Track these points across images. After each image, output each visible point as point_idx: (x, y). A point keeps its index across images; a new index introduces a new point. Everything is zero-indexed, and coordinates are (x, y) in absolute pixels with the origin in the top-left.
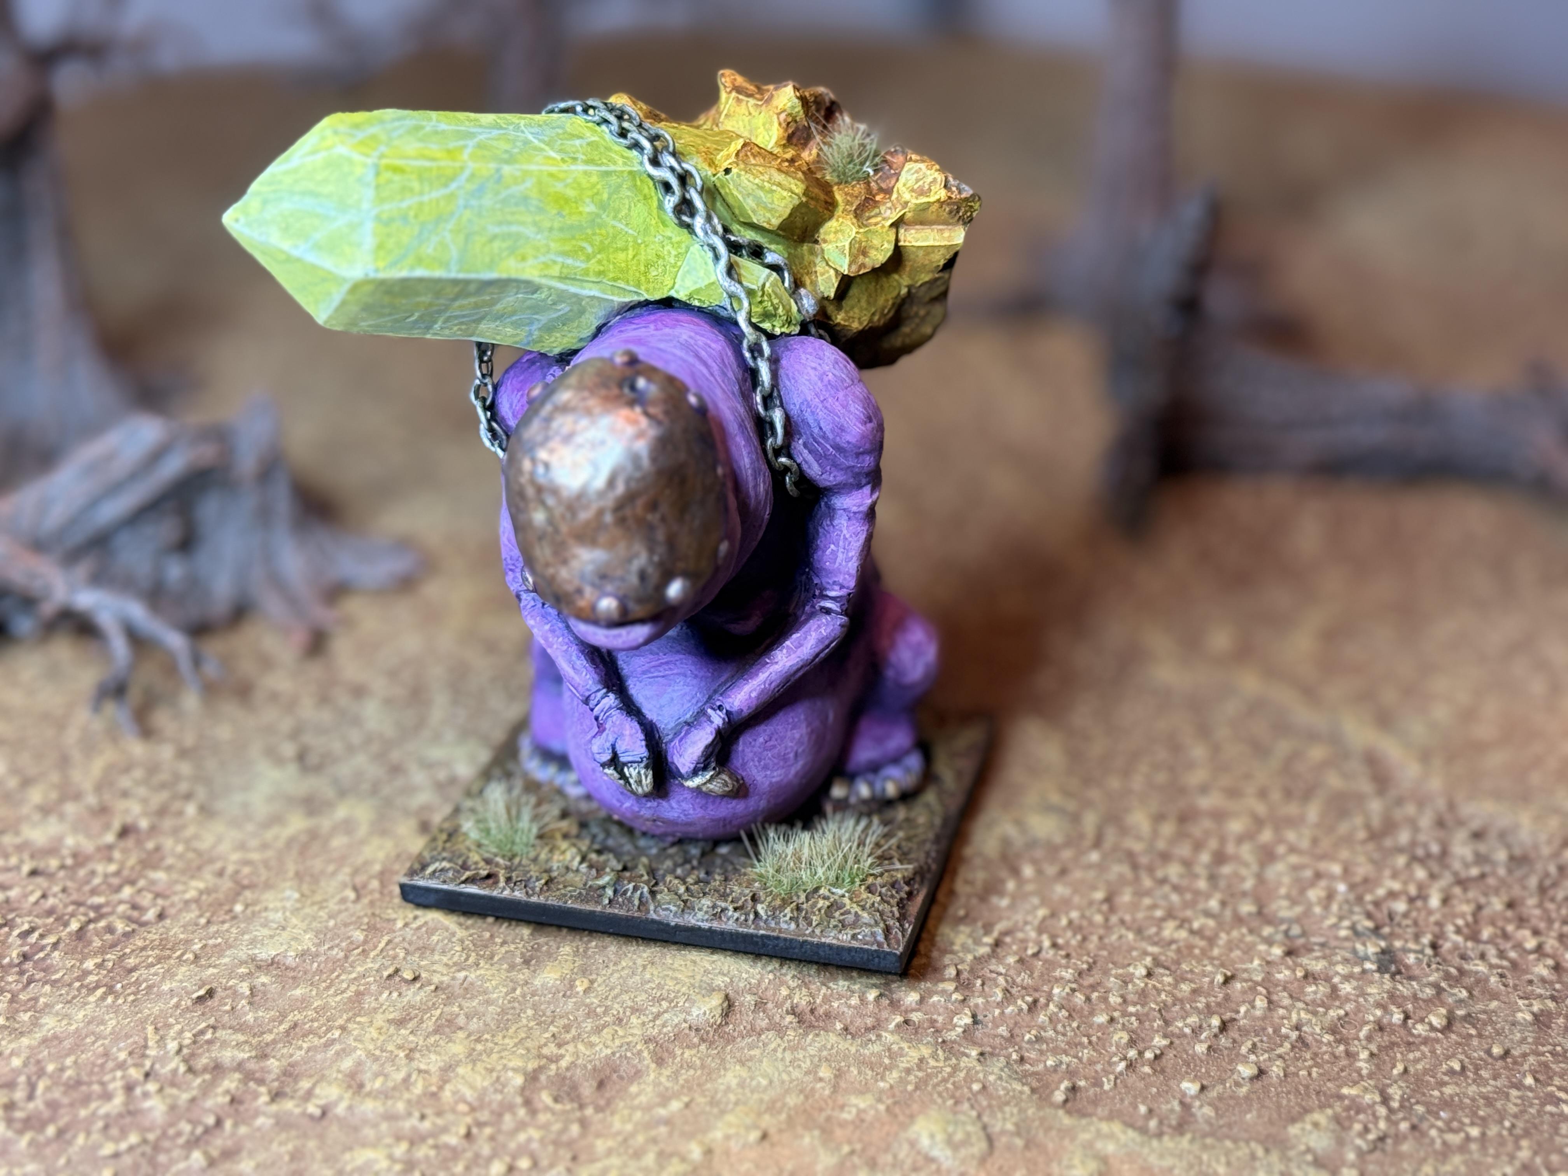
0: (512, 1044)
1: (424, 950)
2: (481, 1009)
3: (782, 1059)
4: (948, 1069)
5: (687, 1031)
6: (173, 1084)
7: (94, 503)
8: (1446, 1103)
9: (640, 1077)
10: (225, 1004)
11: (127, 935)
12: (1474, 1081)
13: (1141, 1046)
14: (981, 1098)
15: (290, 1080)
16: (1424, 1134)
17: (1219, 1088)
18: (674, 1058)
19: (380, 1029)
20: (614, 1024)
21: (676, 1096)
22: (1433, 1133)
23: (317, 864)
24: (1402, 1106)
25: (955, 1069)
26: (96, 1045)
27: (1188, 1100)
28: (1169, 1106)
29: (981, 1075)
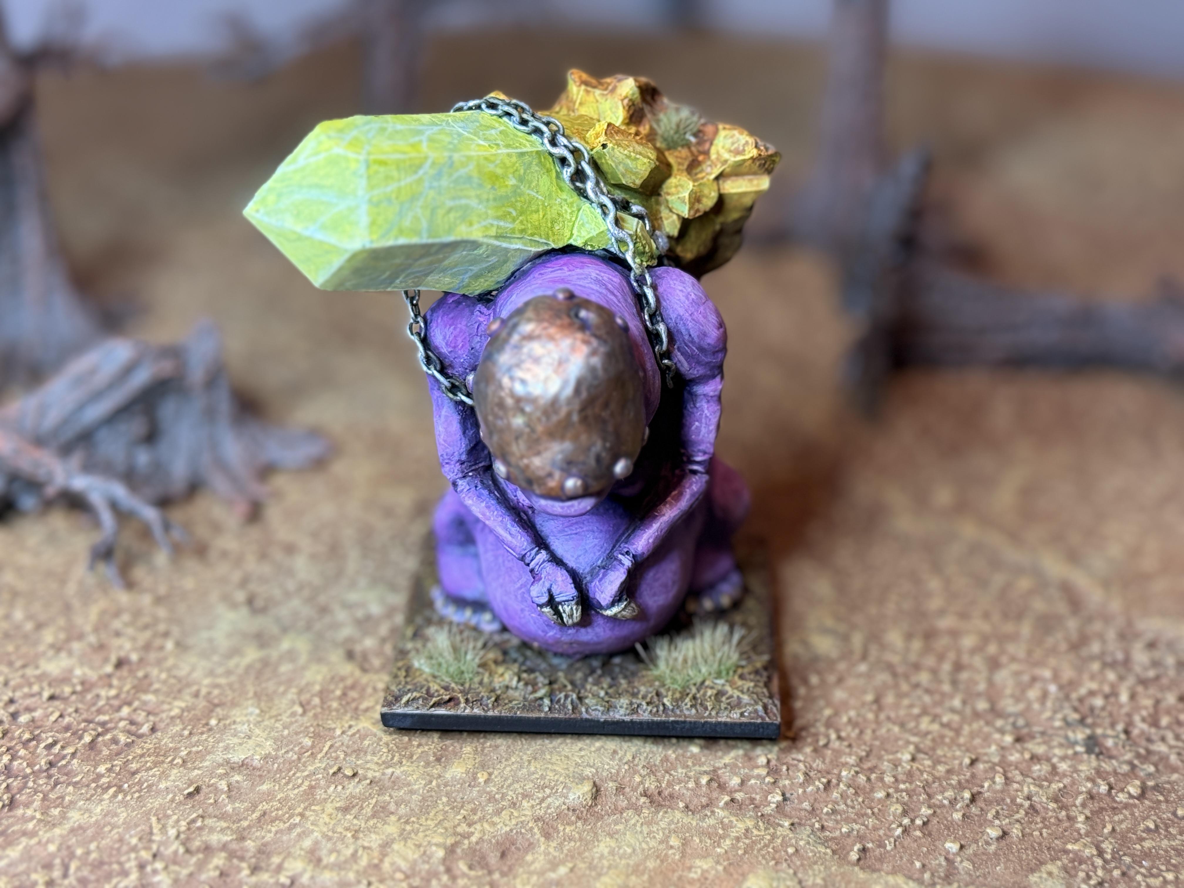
0: (433, 825)
1: (359, 752)
2: (407, 798)
3: (641, 832)
4: (768, 837)
5: (566, 812)
6: (175, 862)
7: (81, 407)
8: (1146, 854)
9: (534, 848)
10: (210, 798)
11: (127, 745)
12: (1166, 836)
13: (912, 815)
14: (794, 859)
15: (264, 856)
16: (1132, 879)
17: (974, 847)
18: (558, 833)
19: (330, 815)
20: (510, 807)
21: (563, 862)
22: (1139, 878)
23: (271, 686)
24: (1113, 857)
25: (774, 836)
26: (113, 832)
27: (951, 856)
28: (937, 862)
29: (793, 841)
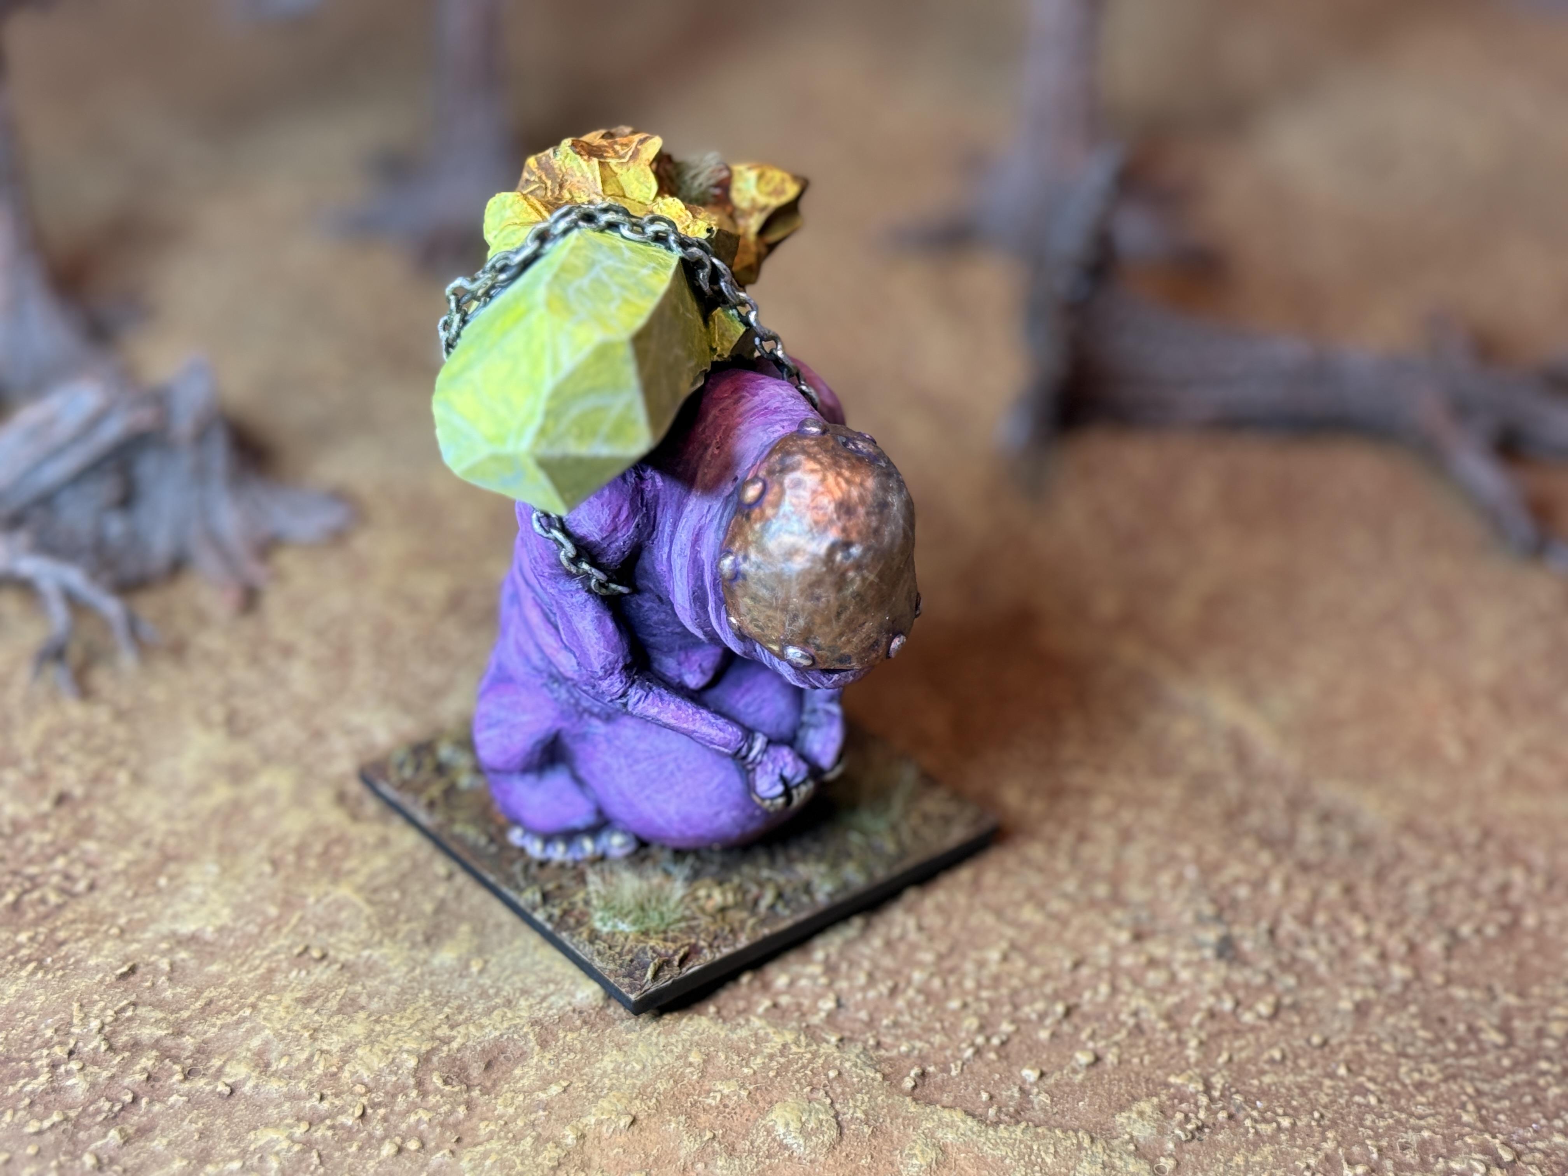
0: (408, 1026)
1: (333, 926)
2: (383, 988)
3: (656, 1044)
4: (808, 1056)
5: (571, 1014)
6: (95, 1063)
7: (38, 465)
8: (1264, 1093)
9: (525, 1060)
10: (147, 981)
11: (60, 907)
12: (1292, 1070)
13: (989, 1031)
14: (835, 1084)
15: (203, 1057)
16: (1239, 1124)
17: (1057, 1075)
18: (557, 1041)
19: (288, 1007)
20: (504, 1006)
21: (556, 1080)
22: (1248, 1123)
23: (238, 835)
24: (1222, 1095)
25: (815, 1055)
26: (26, 1021)
27: (1027, 1087)
28: (1009, 1093)
29: (838, 1062)
